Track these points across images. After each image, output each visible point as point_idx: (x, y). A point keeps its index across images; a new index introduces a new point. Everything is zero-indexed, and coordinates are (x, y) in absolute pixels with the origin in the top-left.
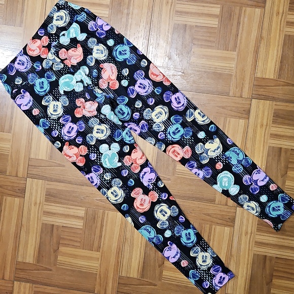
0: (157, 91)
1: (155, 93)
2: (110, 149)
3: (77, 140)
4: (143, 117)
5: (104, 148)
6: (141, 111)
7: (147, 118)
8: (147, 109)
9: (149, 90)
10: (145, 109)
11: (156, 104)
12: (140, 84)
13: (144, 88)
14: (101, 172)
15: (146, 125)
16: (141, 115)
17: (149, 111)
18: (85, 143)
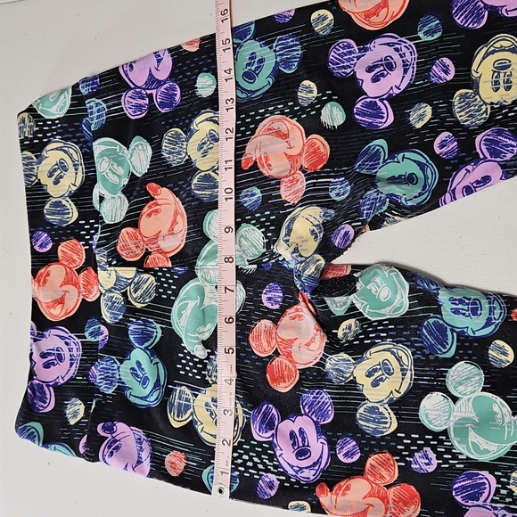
0: (426, 33)
1: (427, 44)
2: (455, 399)
3: (341, 457)
4: (465, 128)
5: (433, 410)
6: (444, 120)
7: (481, 118)
8: (456, 100)
9: (408, 57)
10: (451, 105)
11: (464, 63)
12: (370, 70)
13: (390, 67)
14: (494, 485)
15: (500, 133)
16: (456, 127)
17: (463, 97)
18: (369, 444)
